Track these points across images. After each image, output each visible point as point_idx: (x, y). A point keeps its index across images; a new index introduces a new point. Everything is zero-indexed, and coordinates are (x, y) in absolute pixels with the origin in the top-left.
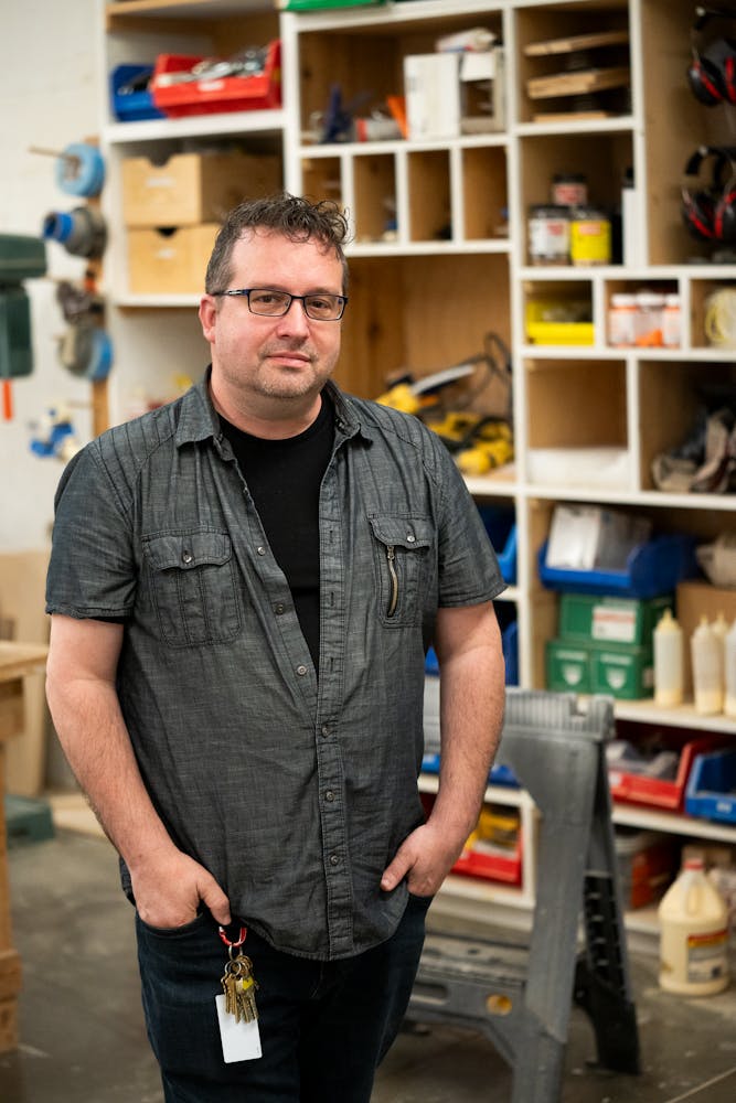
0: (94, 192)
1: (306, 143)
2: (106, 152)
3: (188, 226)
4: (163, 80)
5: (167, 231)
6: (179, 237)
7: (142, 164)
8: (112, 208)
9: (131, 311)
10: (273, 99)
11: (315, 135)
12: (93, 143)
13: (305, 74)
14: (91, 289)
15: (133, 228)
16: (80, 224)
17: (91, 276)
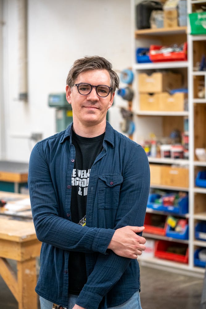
0: (130, 83)
1: (194, 71)
2: (134, 72)
3: (158, 93)
4: (153, 52)
5: (151, 94)
6: (155, 96)
7: (144, 76)
8: (135, 87)
9: (140, 116)
10: (185, 58)
11: (197, 68)
12: (130, 69)
13: (194, 52)
14: (130, 110)
15: (141, 93)
16: (127, 92)
17: (130, 106)
